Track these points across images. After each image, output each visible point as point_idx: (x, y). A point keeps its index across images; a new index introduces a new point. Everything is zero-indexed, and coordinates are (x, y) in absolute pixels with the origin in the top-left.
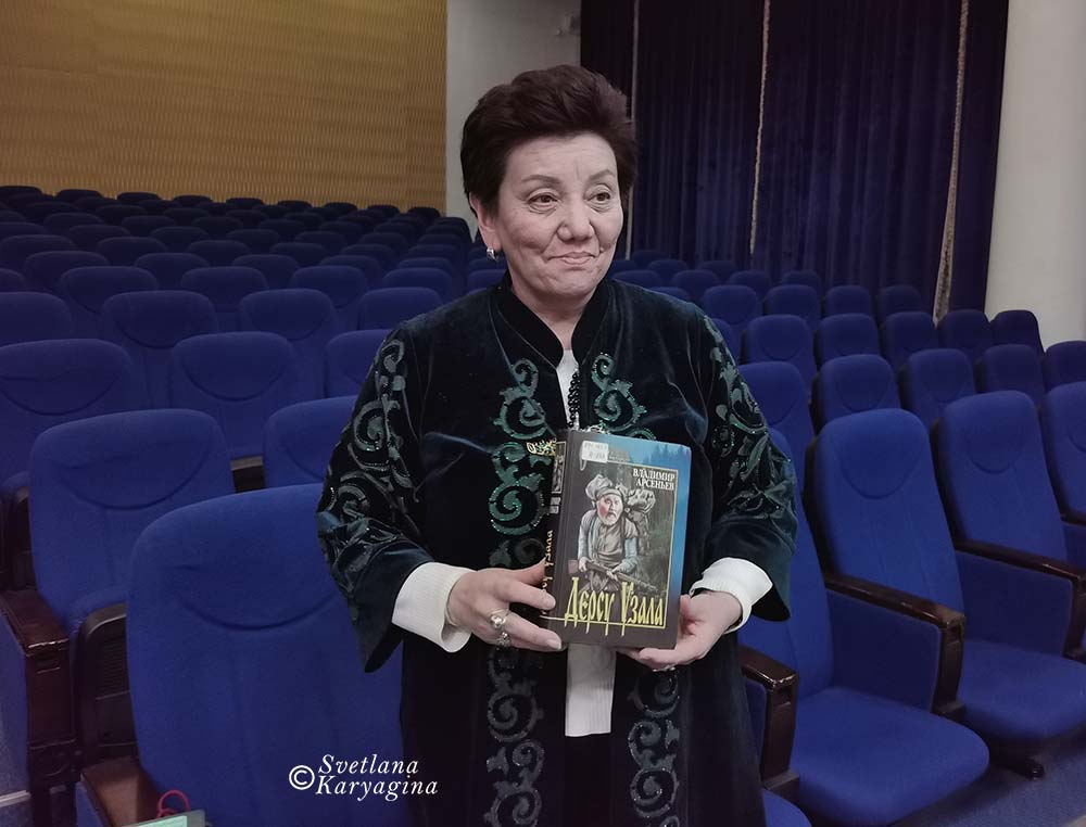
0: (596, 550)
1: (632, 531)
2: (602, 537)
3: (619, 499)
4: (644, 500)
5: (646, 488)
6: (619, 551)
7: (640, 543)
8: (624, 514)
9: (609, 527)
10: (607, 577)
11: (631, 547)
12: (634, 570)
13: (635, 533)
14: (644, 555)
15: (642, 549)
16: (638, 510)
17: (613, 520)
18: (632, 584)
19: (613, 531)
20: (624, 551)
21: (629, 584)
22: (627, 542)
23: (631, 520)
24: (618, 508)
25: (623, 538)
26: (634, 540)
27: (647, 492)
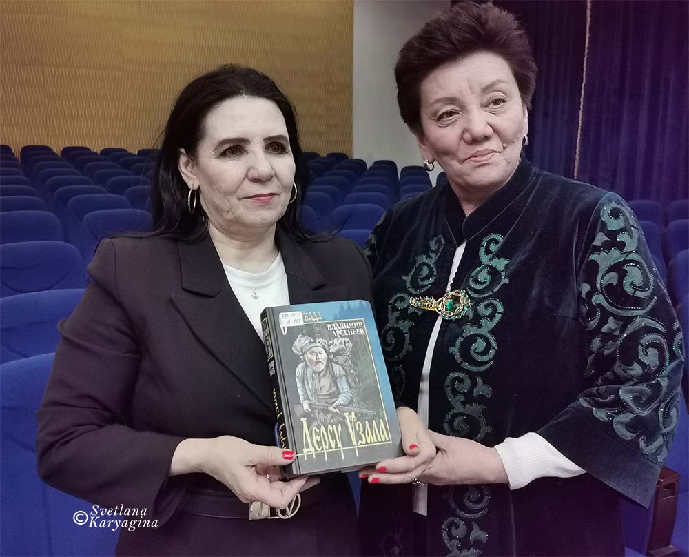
0: (315, 392)
1: (340, 371)
2: (316, 381)
3: (321, 349)
4: (343, 346)
5: (342, 337)
6: (334, 389)
7: (350, 380)
8: (329, 360)
9: (319, 373)
10: (330, 412)
11: (343, 385)
12: (351, 402)
13: (343, 372)
14: (356, 388)
15: (353, 384)
16: (340, 355)
17: (322, 367)
18: (353, 413)
19: (324, 375)
20: (338, 388)
21: (350, 414)
22: (338, 380)
23: (337, 363)
24: (323, 356)
25: (335, 380)
26: (344, 378)
27: (343, 339)
